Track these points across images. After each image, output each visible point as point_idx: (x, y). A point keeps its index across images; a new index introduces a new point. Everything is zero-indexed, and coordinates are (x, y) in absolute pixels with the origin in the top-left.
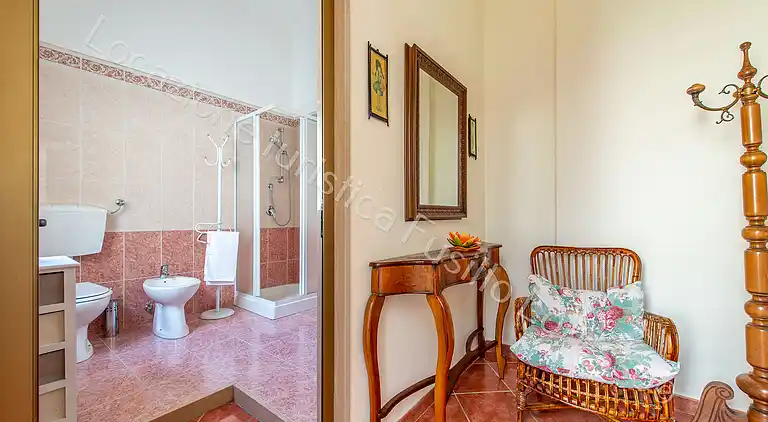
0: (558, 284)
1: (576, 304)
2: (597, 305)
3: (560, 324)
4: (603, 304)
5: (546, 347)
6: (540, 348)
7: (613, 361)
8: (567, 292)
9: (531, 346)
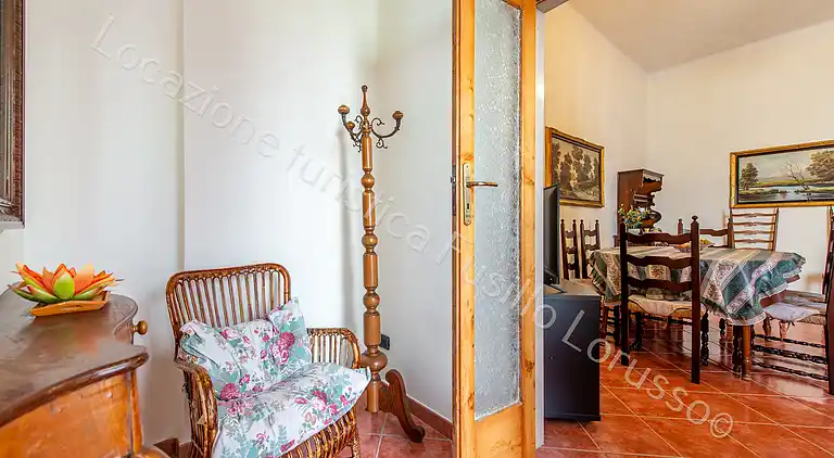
0: (220, 326)
1: (246, 345)
2: (266, 338)
3: (236, 383)
4: (270, 334)
5: (259, 427)
6: (252, 436)
7: (323, 396)
8: (232, 335)
9: (241, 439)
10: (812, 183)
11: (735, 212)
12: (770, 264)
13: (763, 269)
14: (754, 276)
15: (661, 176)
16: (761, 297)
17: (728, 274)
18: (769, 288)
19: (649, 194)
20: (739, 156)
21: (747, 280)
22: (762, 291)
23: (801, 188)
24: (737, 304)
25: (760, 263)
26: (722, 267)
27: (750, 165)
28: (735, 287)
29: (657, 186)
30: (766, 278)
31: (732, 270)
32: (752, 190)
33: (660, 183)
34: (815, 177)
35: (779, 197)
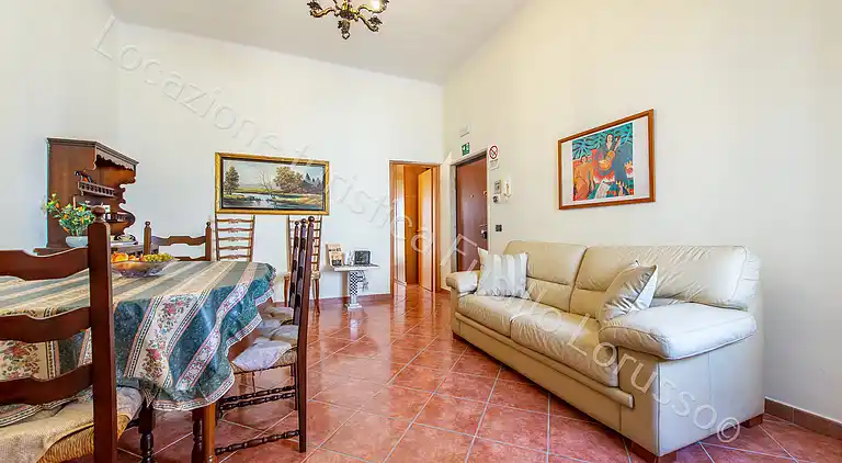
10: (277, 193)
11: (220, 217)
12: (242, 289)
13: (232, 300)
14: (221, 314)
15: (135, 163)
16: (229, 343)
17: (180, 319)
18: (240, 327)
19: (117, 186)
20: (224, 157)
21: (209, 324)
22: (231, 335)
23: (270, 197)
24: (195, 371)
25: (227, 291)
26: (169, 309)
27: (233, 169)
28: (190, 341)
29: (130, 178)
30: (235, 313)
31: (187, 310)
32: (235, 195)
33: (133, 172)
34: (279, 189)
35: (255, 204)
